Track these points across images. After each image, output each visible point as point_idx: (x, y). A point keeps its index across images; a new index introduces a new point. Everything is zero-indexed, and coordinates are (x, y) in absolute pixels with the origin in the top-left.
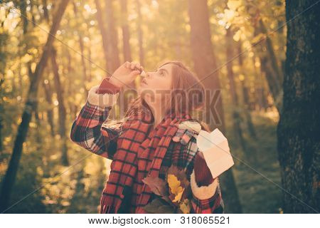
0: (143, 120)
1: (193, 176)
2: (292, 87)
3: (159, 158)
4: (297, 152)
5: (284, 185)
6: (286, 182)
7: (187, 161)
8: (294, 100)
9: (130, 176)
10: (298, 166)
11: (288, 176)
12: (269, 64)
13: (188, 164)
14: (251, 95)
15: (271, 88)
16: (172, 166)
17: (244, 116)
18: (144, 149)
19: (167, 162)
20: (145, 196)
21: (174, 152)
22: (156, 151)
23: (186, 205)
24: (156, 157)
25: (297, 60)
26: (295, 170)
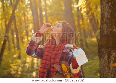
0: (52, 44)
1: (71, 65)
2: (103, 30)
3: (58, 58)
4: (105, 54)
5: (101, 65)
6: (101, 64)
7: (68, 59)
8: (104, 35)
9: (49, 65)
10: (106, 59)
11: (102, 62)
12: (93, 21)
13: (69, 60)
14: (86, 32)
15: (94, 30)
16: (63, 61)
17: (84, 40)
18: (53, 54)
19: (61, 60)
20: (54, 72)
21: (64, 56)
22: (58, 56)
23: (69, 75)
24: (57, 58)
25: (105, 20)
26: (104, 60)
